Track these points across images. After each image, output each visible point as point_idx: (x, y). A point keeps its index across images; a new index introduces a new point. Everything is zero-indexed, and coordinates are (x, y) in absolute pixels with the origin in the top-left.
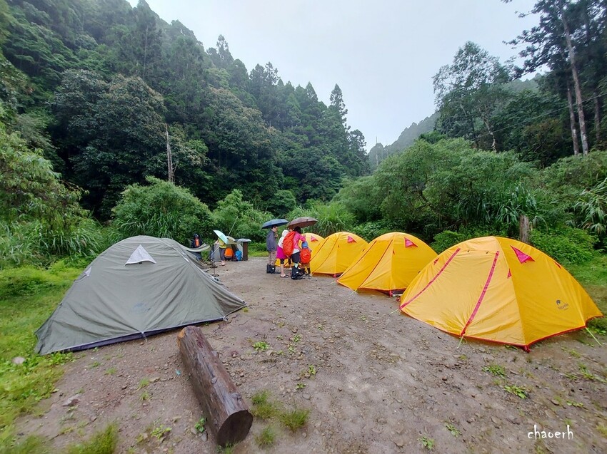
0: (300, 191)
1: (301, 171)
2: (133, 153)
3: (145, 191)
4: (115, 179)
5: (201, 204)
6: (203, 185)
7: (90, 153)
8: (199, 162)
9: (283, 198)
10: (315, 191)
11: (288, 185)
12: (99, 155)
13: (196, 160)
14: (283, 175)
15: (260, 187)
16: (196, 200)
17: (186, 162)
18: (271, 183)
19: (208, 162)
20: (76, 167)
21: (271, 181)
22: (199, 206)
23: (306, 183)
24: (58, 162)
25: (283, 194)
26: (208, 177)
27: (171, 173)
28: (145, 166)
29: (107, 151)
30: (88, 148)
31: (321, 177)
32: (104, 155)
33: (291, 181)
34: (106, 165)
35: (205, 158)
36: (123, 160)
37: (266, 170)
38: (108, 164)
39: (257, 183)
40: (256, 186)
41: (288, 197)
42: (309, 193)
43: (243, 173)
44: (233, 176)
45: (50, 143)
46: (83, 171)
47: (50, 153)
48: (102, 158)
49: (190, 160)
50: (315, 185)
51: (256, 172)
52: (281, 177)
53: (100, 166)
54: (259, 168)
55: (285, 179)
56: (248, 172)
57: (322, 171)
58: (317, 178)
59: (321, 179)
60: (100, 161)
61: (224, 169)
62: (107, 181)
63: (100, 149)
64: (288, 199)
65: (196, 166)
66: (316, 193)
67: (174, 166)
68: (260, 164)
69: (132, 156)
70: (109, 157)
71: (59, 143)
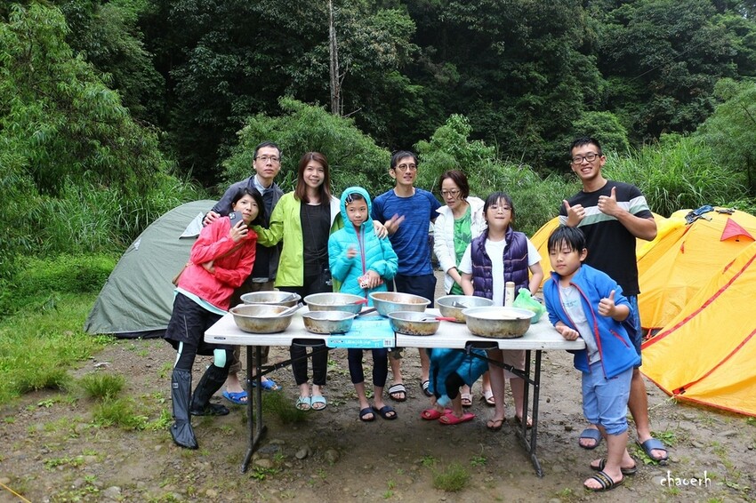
0: (644, 112)
1: (650, 59)
2: (270, 52)
3: (276, 128)
4: (239, 105)
5: (377, 149)
6: (403, 106)
7: (200, 60)
8: (392, 57)
9: (593, 131)
10: (685, 113)
11: (612, 98)
12: (215, 61)
13: (386, 52)
14: (597, 74)
15: (536, 106)
16: (367, 142)
17: (366, 60)
18: (564, 95)
19: (415, 55)
20: (180, 86)
21: (563, 92)
22: (372, 153)
23: (661, 92)
24: (154, 81)
25: (595, 121)
26: (412, 89)
27: (335, 85)
28: (290, 74)
29: (228, 52)
30: (198, 49)
31: (706, 72)
32: (222, 61)
33: (620, 87)
34: (224, 79)
35: (409, 47)
36: (253, 67)
37: (552, 64)
38: (228, 76)
39: (531, 98)
40: (527, 105)
41: (608, 130)
42: (669, 118)
43: (495, 73)
44: (472, 83)
45: (142, 47)
46: (189, 94)
47: (143, 65)
48: (219, 67)
49: (374, 53)
50: (684, 95)
51: (528, 71)
52: (592, 79)
53: (215, 82)
54: (536, 60)
55: (603, 85)
56: (509, 72)
57: (708, 58)
58: (694, 78)
59: (702, 78)
60: (215, 73)
61: (452, 67)
62: (227, 110)
63: (216, 49)
64: (606, 135)
65: (387, 66)
66: (688, 116)
67: (341, 70)
68: (539, 49)
69: (268, 58)
70: (231, 64)
71: (157, 46)
